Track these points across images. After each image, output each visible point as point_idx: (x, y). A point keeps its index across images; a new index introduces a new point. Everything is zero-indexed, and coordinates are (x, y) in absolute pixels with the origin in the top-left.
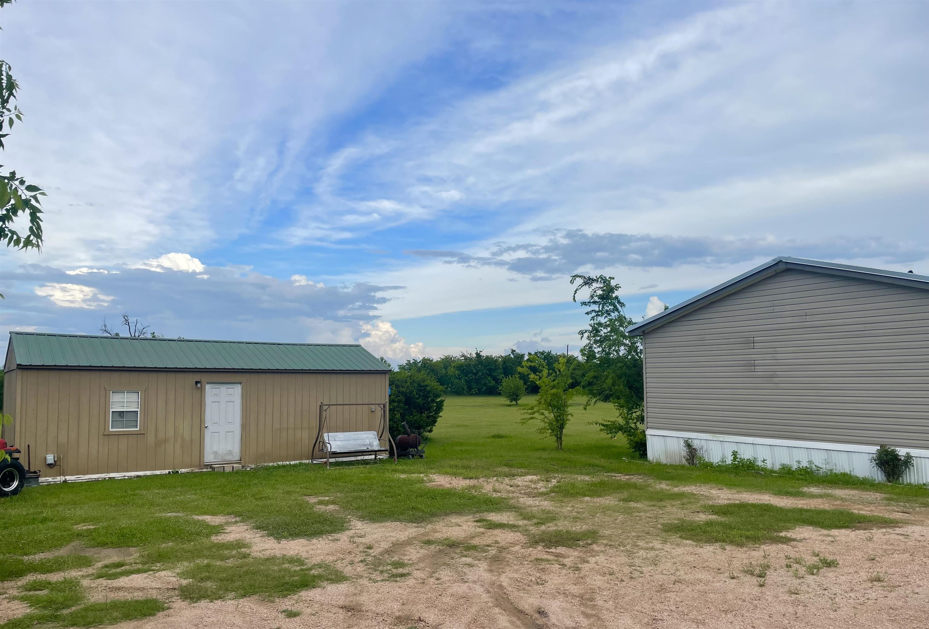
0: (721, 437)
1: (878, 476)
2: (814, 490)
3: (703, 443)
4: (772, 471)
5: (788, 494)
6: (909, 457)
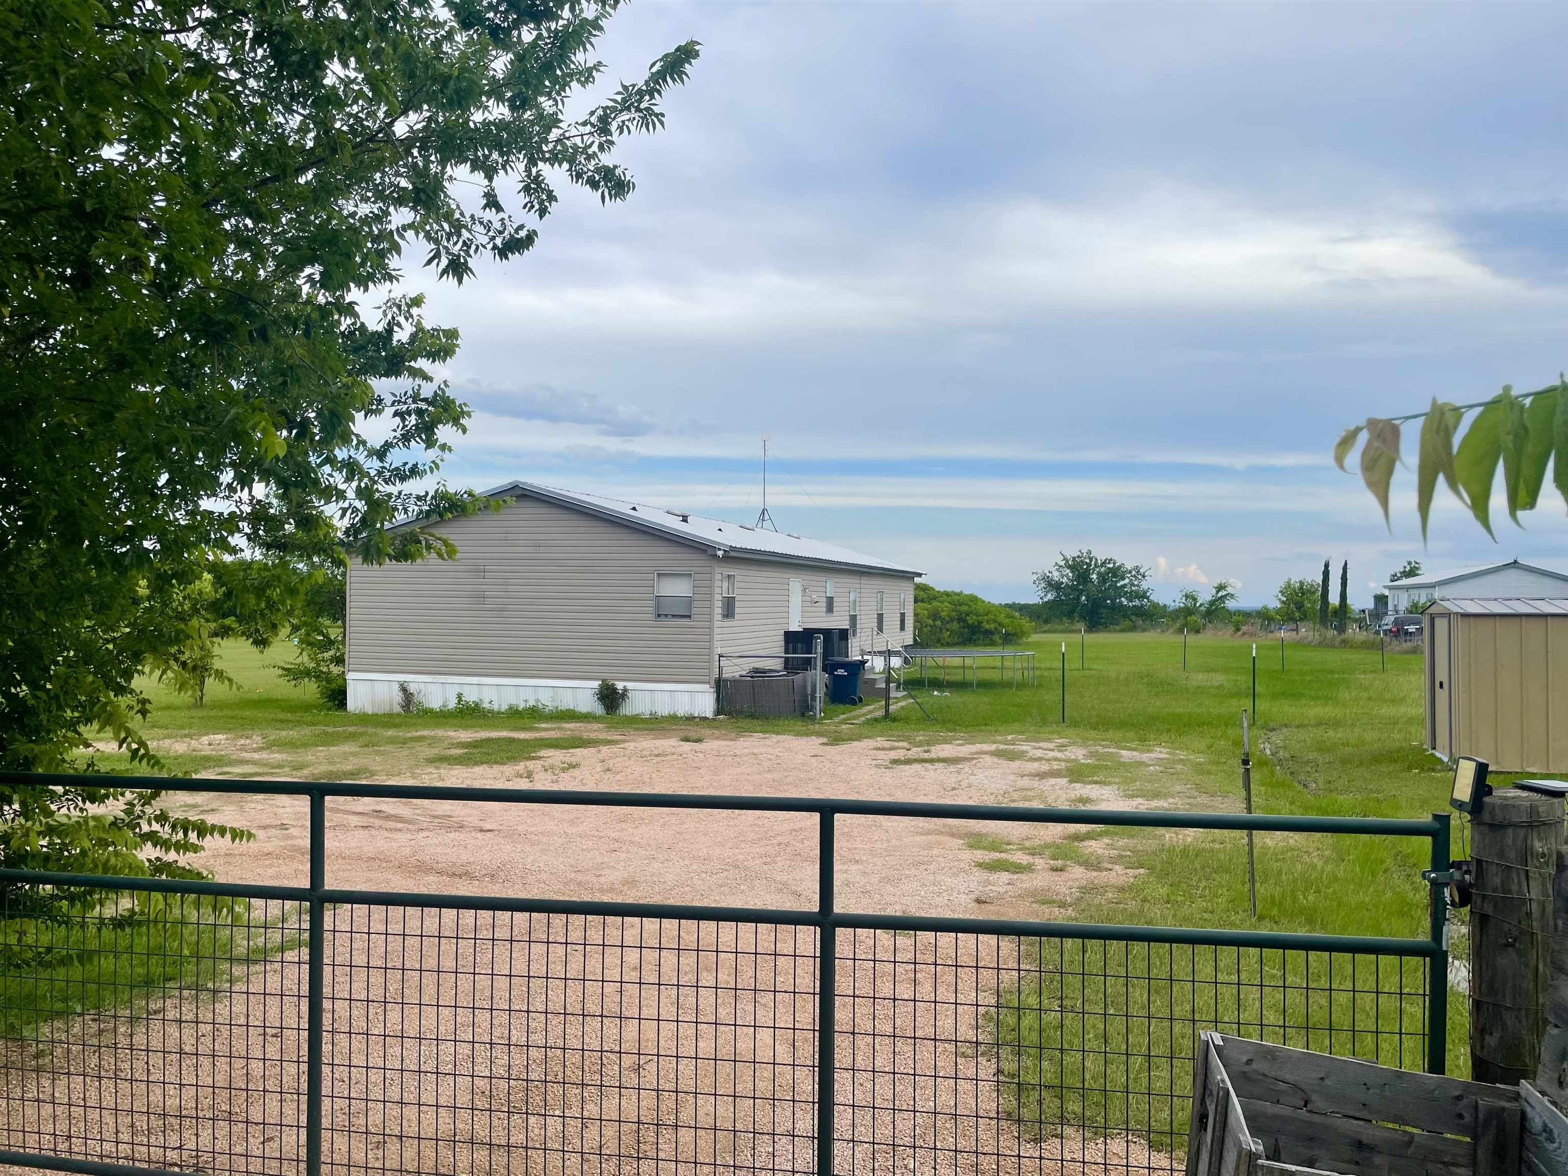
0: (442, 679)
1: (598, 709)
2: (543, 725)
3: (422, 686)
4: (499, 713)
5: (523, 729)
6: (625, 690)
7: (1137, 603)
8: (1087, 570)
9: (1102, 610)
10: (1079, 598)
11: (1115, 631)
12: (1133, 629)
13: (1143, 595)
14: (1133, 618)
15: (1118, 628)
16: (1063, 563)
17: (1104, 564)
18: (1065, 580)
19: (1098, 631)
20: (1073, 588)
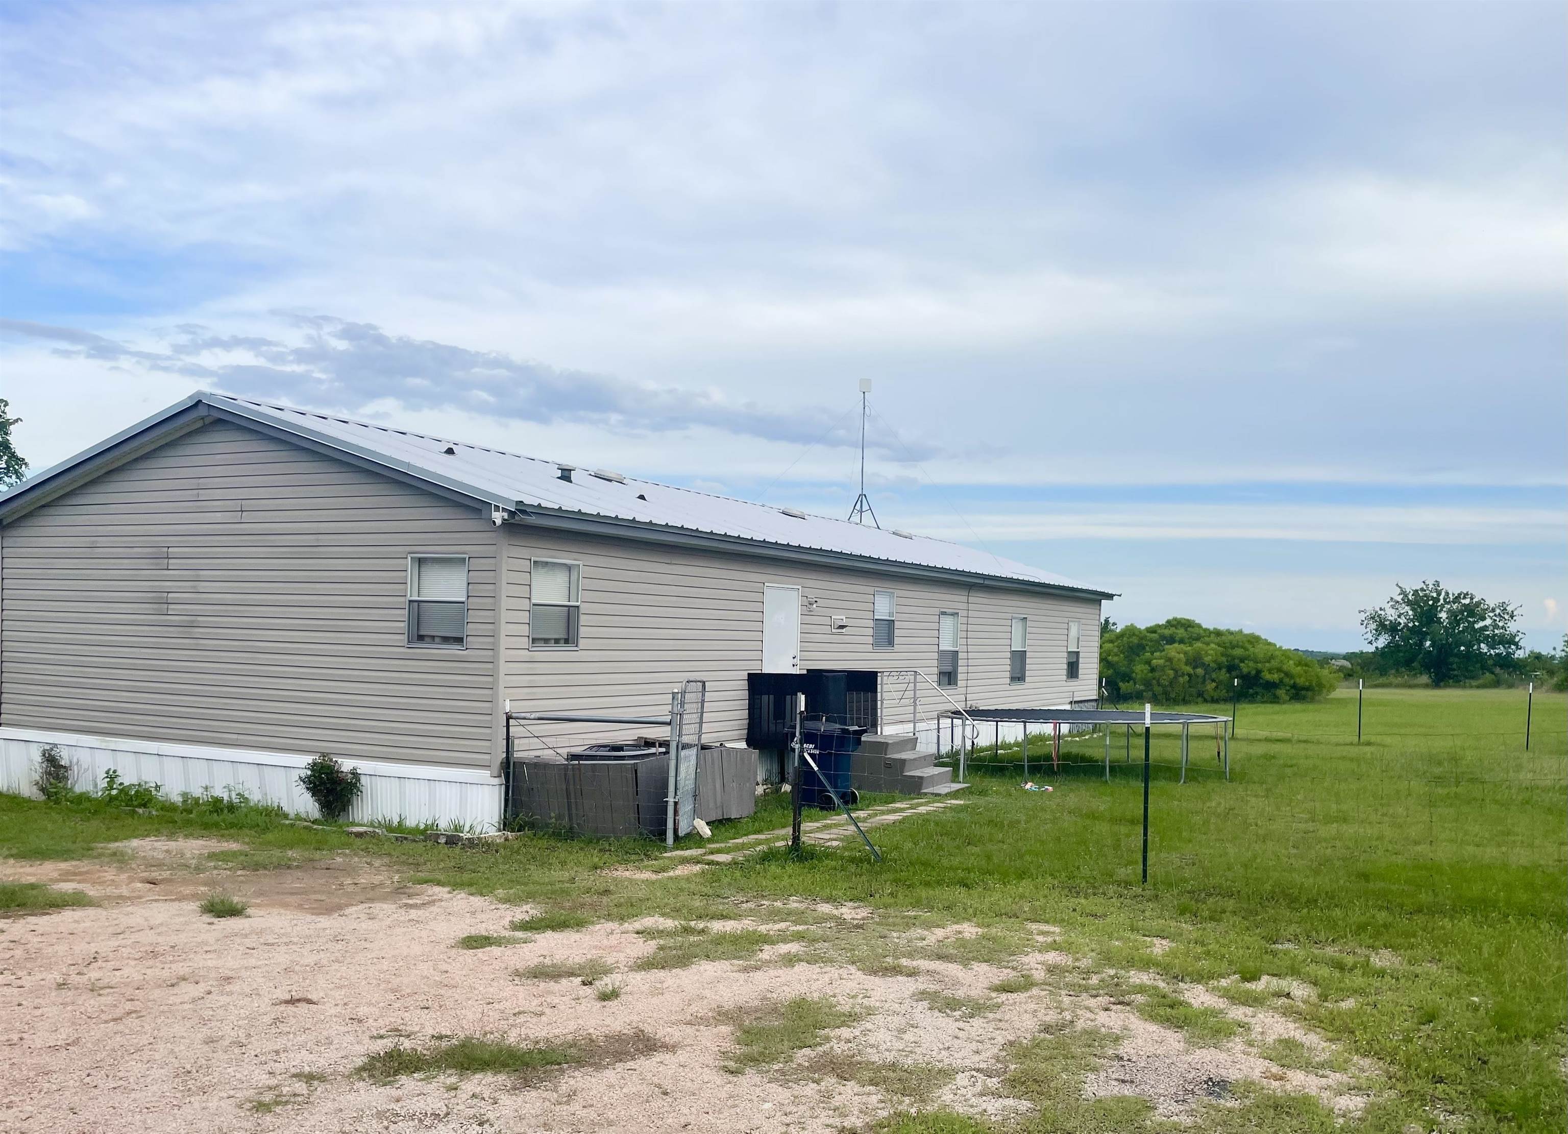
7: (1501, 650)
8: (1435, 607)
9: (1451, 659)
10: (1421, 644)
11: (1471, 687)
12: (1497, 684)
13: (1510, 641)
14: (1498, 670)
15: (1474, 683)
16: (1399, 598)
17: (1457, 599)
18: (1402, 621)
19: (1447, 686)
20: (1413, 630)
